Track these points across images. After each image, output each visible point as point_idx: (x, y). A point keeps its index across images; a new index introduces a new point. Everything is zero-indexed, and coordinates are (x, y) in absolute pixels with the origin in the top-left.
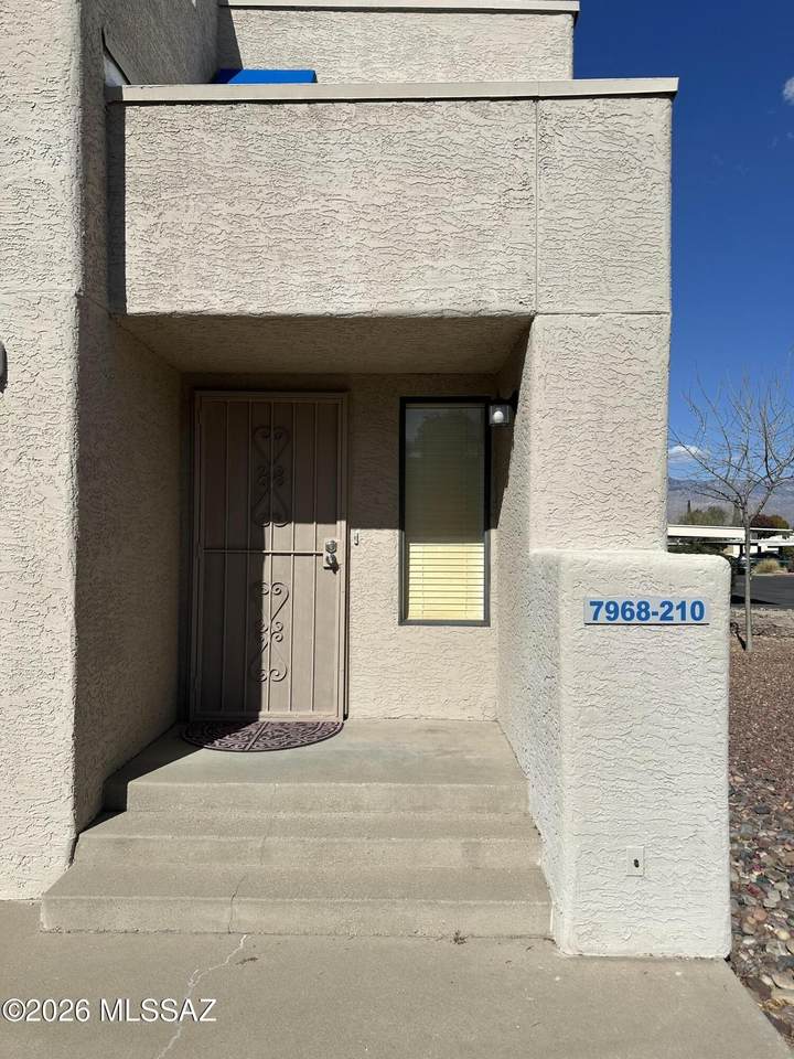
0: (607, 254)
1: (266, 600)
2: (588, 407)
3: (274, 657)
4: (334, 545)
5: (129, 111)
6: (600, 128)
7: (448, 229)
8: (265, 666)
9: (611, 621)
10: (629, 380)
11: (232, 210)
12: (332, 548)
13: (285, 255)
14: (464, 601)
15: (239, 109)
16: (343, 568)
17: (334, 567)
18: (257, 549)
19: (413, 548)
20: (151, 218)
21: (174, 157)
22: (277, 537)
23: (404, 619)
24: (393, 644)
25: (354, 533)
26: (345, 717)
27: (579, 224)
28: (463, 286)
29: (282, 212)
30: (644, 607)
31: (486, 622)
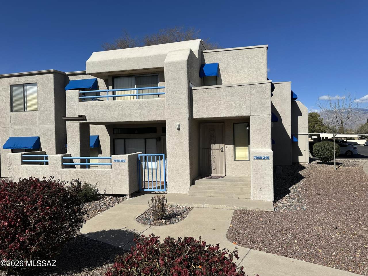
0: (261, 107)
1: (212, 157)
2: (259, 129)
3: (213, 166)
4: (223, 148)
5: (193, 90)
6: (260, 88)
7: (237, 104)
8: (212, 167)
9: (257, 159)
10: (265, 124)
11: (207, 103)
12: (222, 148)
13: (214, 109)
14: (245, 157)
15: (208, 89)
16: (224, 151)
17: (223, 151)
18: (210, 149)
19: (236, 148)
20: (196, 105)
21: (199, 96)
22: (213, 146)
23: (235, 160)
24: (233, 164)
25: (226, 146)
26: (225, 175)
27: (257, 103)
28: (240, 112)
29: (214, 103)
30: (261, 157)
31: (249, 160)
